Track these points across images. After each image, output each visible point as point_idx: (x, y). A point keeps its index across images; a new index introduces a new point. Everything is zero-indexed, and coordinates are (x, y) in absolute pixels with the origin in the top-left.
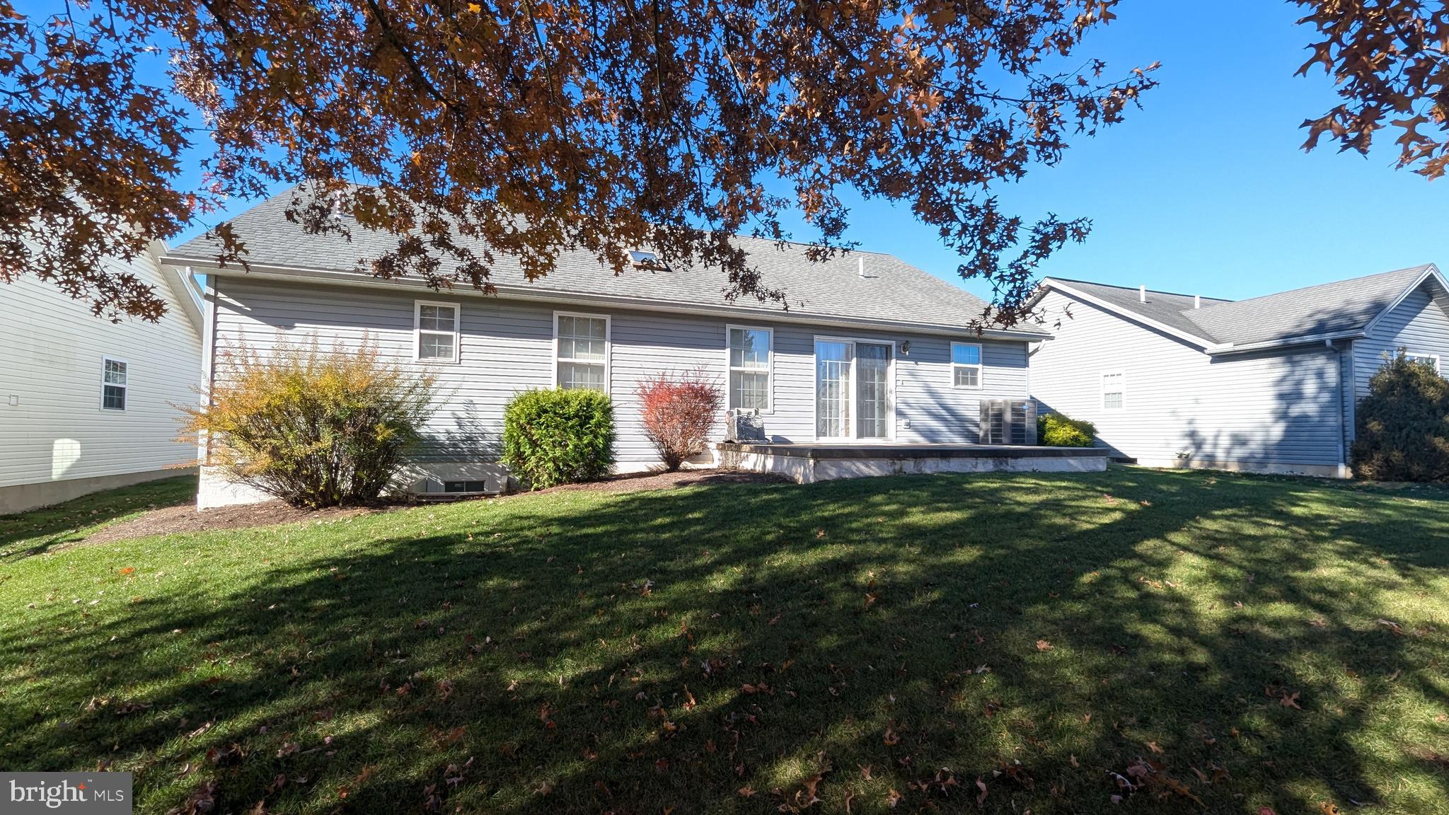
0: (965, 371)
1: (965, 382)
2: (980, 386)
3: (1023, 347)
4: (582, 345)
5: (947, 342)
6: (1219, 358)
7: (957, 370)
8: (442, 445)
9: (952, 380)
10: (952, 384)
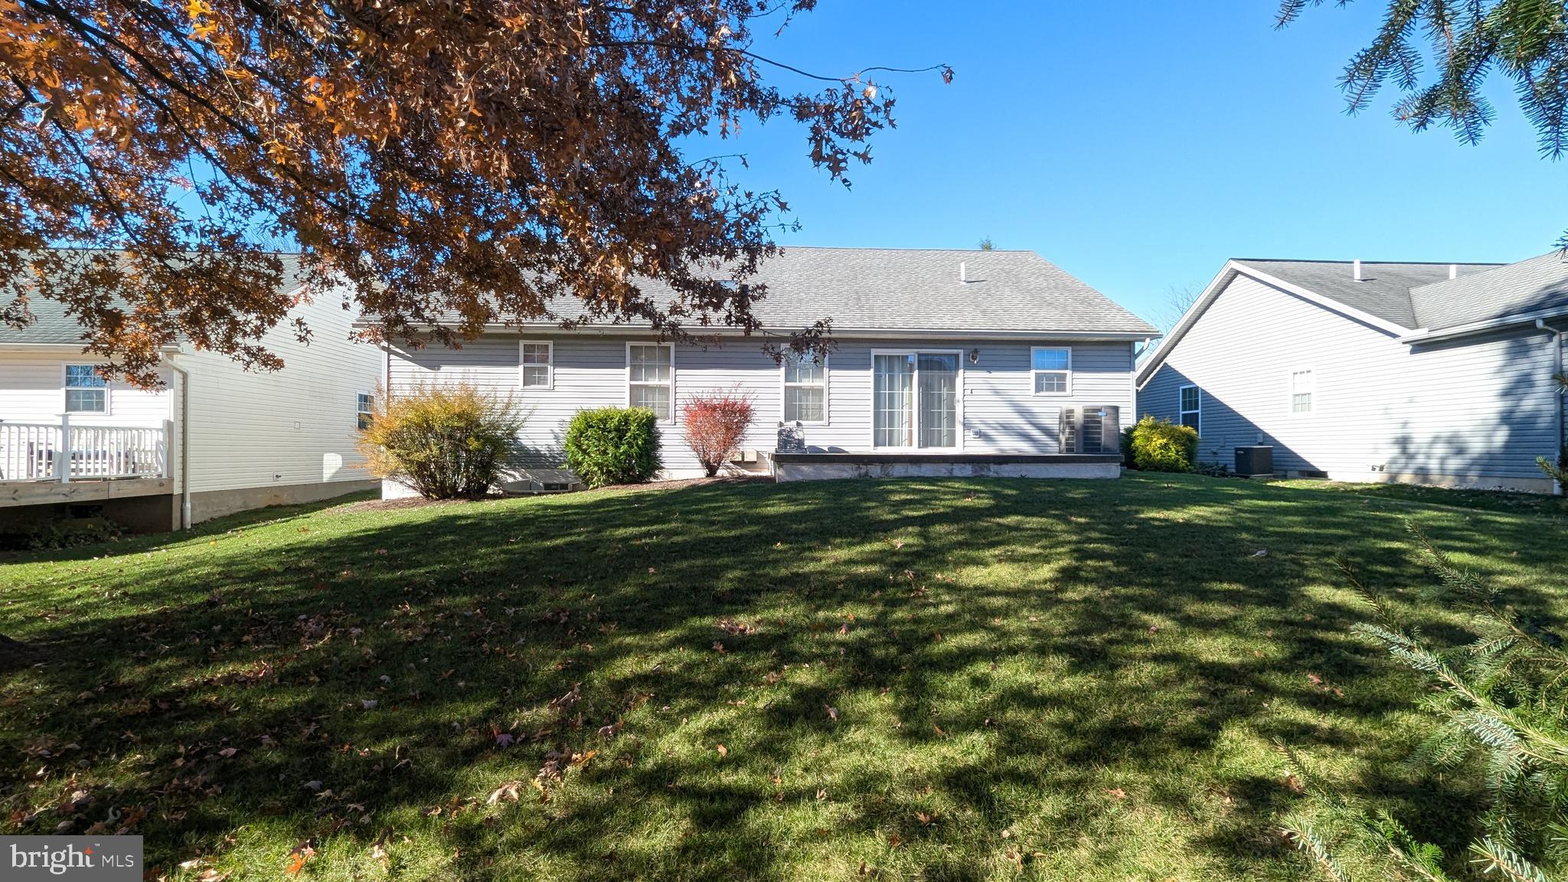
0: (1049, 377)
1: (1050, 388)
2: (1068, 391)
3: (1127, 348)
4: (650, 369)
5: (1026, 347)
6: (1422, 346)
7: (1038, 377)
8: (544, 456)
9: (1033, 386)
10: (1033, 391)
